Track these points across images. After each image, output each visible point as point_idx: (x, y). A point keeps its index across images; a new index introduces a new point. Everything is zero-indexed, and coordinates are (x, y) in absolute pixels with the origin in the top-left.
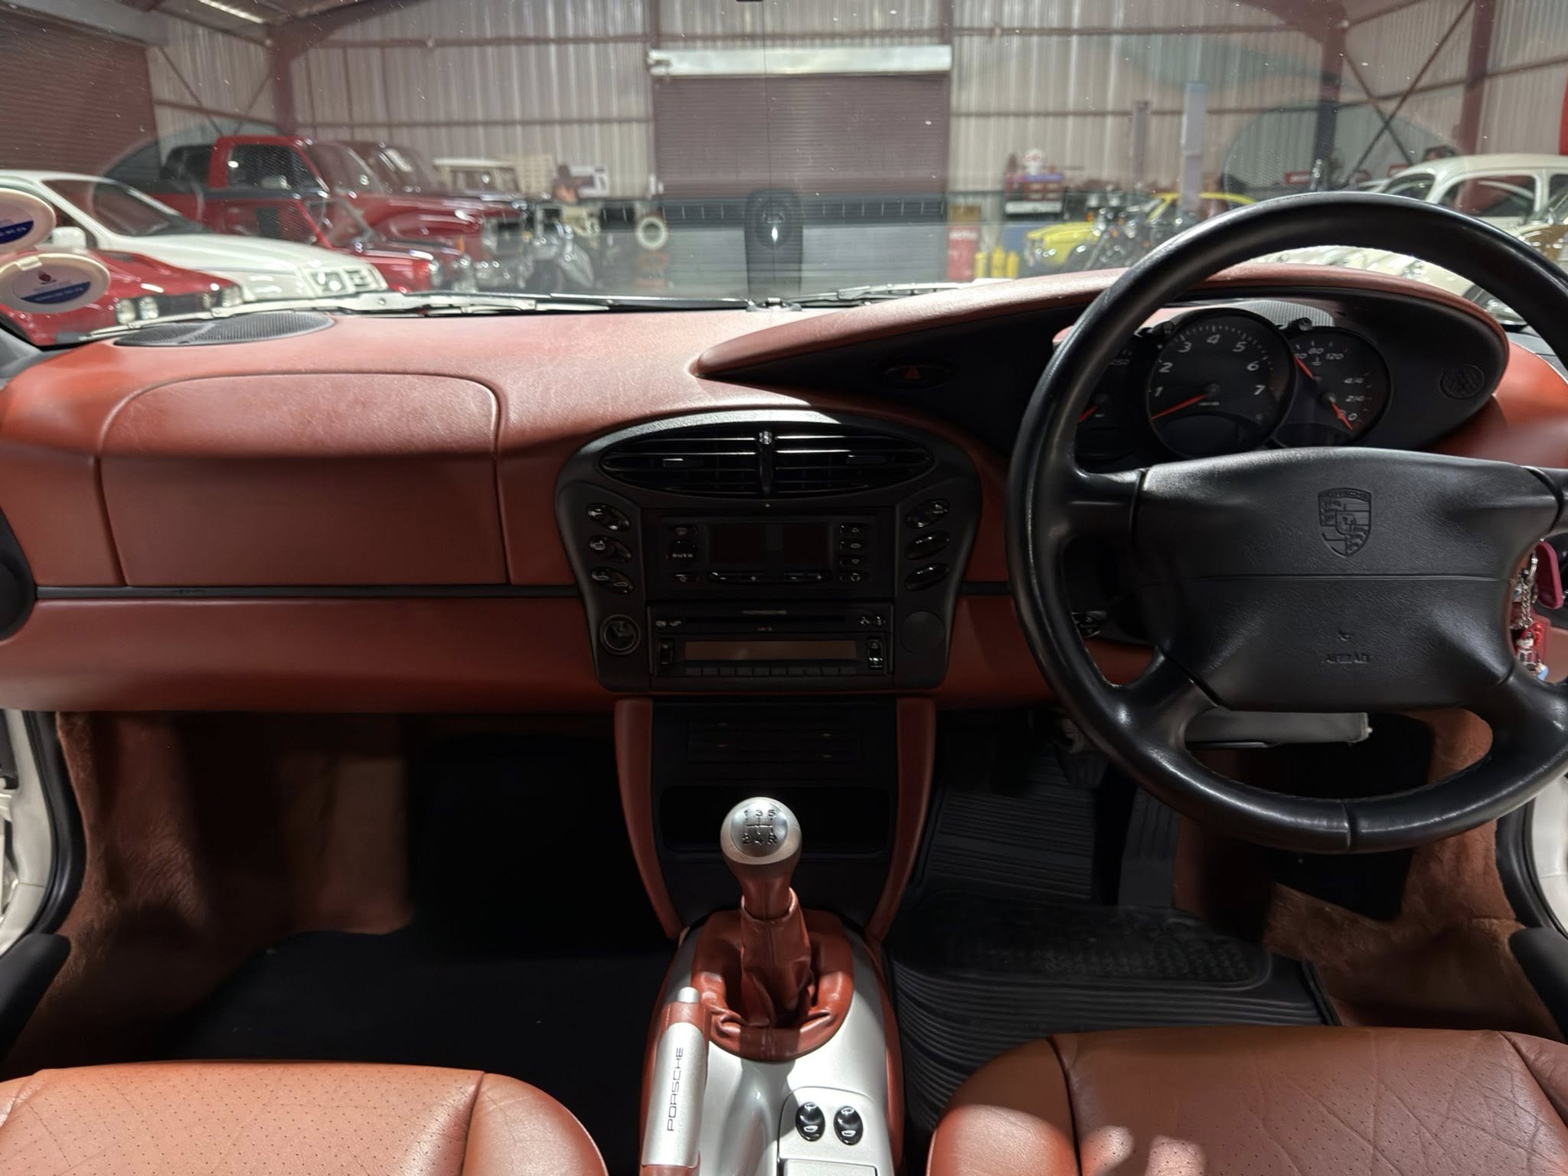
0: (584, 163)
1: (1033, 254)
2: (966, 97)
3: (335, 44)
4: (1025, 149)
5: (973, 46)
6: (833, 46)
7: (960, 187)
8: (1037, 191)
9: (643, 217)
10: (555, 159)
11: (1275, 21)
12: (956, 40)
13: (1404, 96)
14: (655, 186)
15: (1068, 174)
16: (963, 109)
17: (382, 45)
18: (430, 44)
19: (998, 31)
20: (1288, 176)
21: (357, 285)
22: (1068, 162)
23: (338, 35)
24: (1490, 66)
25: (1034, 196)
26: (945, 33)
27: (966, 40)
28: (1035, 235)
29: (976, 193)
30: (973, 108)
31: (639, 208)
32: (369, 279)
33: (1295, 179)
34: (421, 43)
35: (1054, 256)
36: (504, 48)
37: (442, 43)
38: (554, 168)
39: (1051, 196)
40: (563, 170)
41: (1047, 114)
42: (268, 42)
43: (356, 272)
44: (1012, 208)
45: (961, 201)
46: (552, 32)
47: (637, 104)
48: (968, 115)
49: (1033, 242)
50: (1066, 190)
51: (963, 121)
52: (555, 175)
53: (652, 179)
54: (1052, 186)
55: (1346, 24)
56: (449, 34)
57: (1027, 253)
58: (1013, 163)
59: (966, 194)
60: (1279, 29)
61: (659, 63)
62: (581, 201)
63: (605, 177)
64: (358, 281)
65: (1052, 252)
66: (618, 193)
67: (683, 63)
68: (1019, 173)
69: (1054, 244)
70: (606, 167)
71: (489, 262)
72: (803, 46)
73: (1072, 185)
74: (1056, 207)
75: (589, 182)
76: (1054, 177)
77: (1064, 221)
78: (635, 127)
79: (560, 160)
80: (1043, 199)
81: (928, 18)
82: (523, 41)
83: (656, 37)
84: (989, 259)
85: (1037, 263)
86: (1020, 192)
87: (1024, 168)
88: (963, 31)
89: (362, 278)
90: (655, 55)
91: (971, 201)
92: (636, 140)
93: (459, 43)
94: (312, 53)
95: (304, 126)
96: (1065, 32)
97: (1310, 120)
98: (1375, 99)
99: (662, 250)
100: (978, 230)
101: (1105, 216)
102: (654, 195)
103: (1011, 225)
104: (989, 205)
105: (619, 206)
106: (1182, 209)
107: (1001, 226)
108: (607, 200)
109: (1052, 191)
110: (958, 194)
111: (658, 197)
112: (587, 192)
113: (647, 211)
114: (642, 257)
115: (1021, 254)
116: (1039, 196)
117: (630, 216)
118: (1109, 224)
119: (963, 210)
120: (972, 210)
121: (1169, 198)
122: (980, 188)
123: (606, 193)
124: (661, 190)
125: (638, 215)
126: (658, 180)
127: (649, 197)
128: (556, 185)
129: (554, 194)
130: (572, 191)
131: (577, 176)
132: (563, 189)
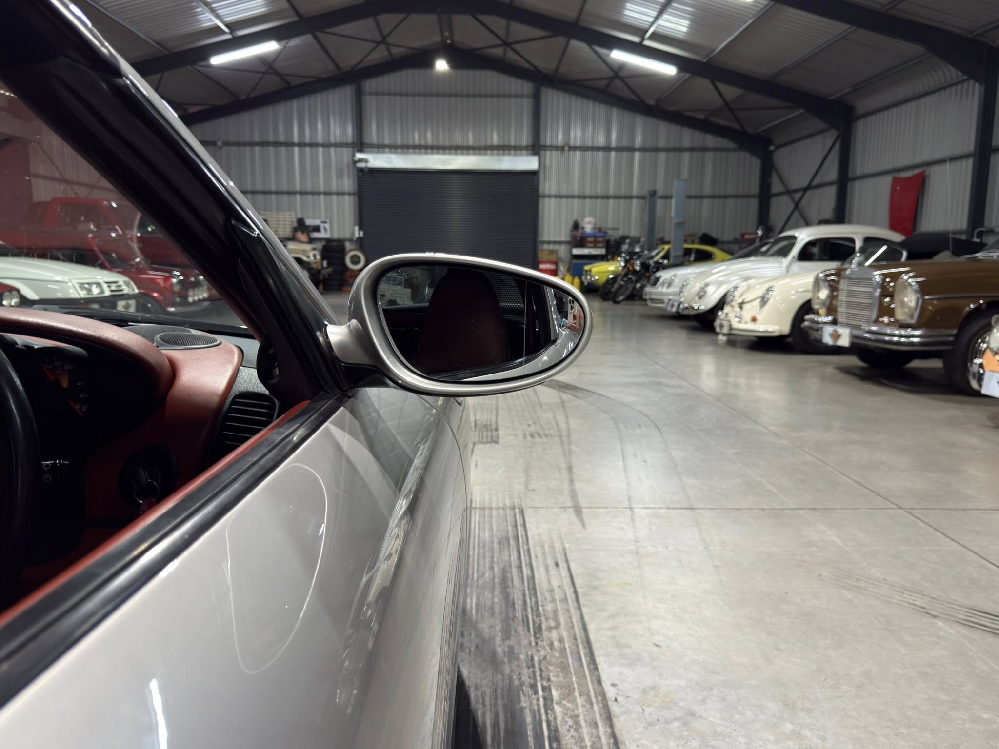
0: (314, 218)
1: (586, 278)
2: (548, 185)
4: (584, 217)
5: (551, 157)
6: (468, 154)
7: (546, 239)
8: (591, 242)
9: (351, 250)
10: (296, 215)
11: (732, 145)
12: (542, 152)
13: (805, 190)
14: (357, 233)
15: (610, 232)
16: (547, 192)
18: (219, 144)
19: (567, 148)
20: (743, 235)
21: (112, 291)
22: (610, 226)
24: (850, 175)
25: (589, 245)
26: (536, 148)
27: (548, 153)
28: (587, 268)
29: (555, 243)
30: (553, 192)
31: (348, 245)
32: (124, 287)
33: (747, 237)
34: (214, 143)
35: (598, 279)
36: (265, 148)
37: (227, 144)
38: (295, 220)
39: (599, 245)
40: (301, 221)
41: (596, 197)
43: (115, 282)
44: (576, 251)
45: (546, 246)
46: (296, 140)
47: (348, 184)
48: (550, 197)
49: (587, 271)
50: (608, 242)
51: (547, 200)
52: (295, 224)
53: (357, 228)
54: (600, 239)
55: (772, 148)
56: (232, 139)
57: (583, 277)
58: (576, 226)
59: (549, 242)
60: (734, 150)
61: (361, 160)
62: (311, 241)
63: (327, 226)
64: (113, 287)
65: (597, 278)
66: (336, 236)
67: (377, 160)
68: (580, 231)
69: (598, 273)
70: (328, 220)
72: (450, 154)
73: (612, 239)
74: (602, 251)
75: (317, 229)
76: (601, 234)
77: (608, 260)
78: (346, 197)
79: (299, 216)
80: (595, 247)
81: (525, 139)
82: (277, 144)
83: (361, 146)
85: (589, 284)
86: (581, 242)
87: (583, 228)
88: (545, 148)
89: (120, 286)
90: (359, 156)
91: (551, 247)
92: (348, 204)
93: (238, 144)
96: (607, 149)
97: (754, 204)
98: (789, 192)
100: (556, 264)
101: (625, 258)
102: (357, 238)
103: (575, 261)
104: (563, 250)
105: (335, 244)
106: (672, 254)
107: (570, 263)
108: (328, 240)
109: (600, 242)
110: (544, 242)
111: (360, 239)
112: (315, 235)
113: (353, 247)
114: (348, 274)
115: (580, 278)
116: (592, 245)
117: (342, 251)
118: (626, 262)
119: (546, 252)
120: (552, 252)
121: (666, 247)
122: (557, 239)
123: (328, 236)
124: (361, 236)
125: (348, 249)
126: (360, 229)
127: (355, 239)
128: (295, 230)
129: (294, 235)
130: (305, 234)
131: (309, 226)
132: (299, 232)
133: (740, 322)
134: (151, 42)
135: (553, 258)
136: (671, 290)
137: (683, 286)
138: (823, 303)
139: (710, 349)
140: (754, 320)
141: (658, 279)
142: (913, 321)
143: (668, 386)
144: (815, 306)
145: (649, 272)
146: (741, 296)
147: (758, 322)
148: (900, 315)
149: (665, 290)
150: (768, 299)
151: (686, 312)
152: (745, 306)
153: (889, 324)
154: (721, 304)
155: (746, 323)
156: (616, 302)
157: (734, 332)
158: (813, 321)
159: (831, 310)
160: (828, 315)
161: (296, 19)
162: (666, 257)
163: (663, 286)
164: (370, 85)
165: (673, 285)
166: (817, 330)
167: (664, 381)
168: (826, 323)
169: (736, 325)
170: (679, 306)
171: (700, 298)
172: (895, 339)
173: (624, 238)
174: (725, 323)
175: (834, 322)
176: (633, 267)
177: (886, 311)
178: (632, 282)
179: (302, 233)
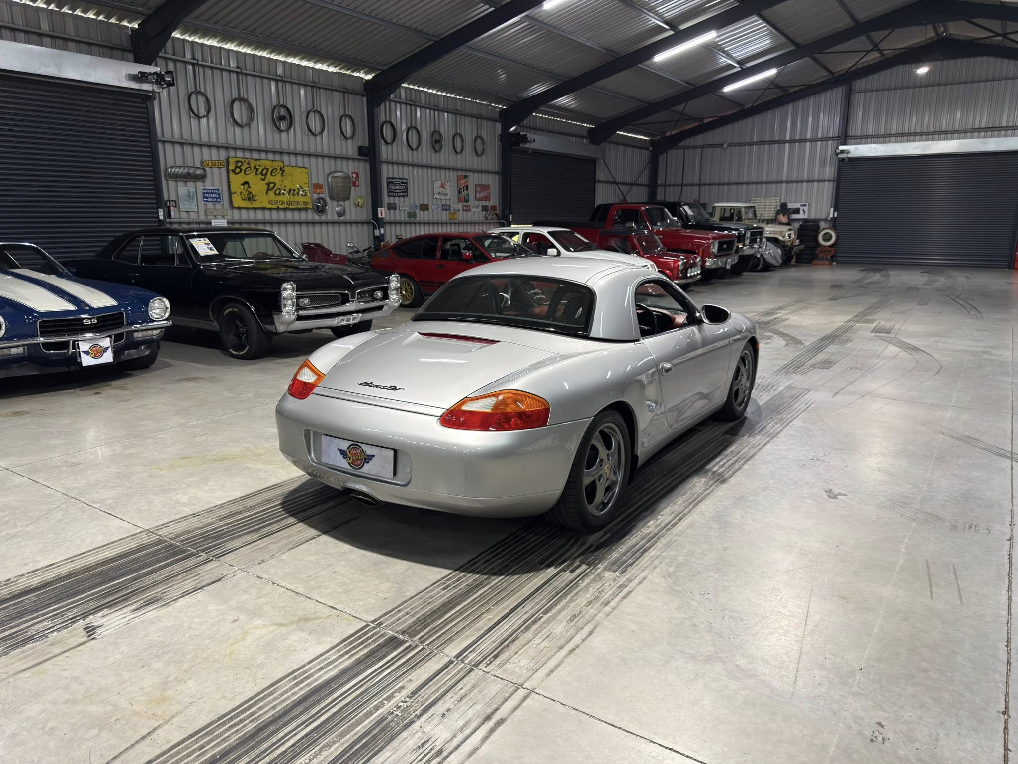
0: (796, 202)
3: (681, 147)
9: (824, 229)
10: (781, 200)
14: (832, 214)
17: (702, 147)
23: (683, 143)
31: (822, 225)
34: (721, 145)
36: (762, 146)
37: (730, 145)
38: (779, 204)
40: (784, 206)
42: (651, 149)
46: (788, 138)
47: (829, 171)
52: (779, 208)
53: (832, 210)
56: (736, 141)
61: (842, 152)
62: (790, 222)
63: (806, 209)
66: (813, 217)
67: (858, 150)
70: (807, 204)
71: (713, 259)
75: (797, 211)
78: (826, 184)
79: (783, 201)
82: (772, 142)
83: (845, 137)
90: (841, 148)
92: (827, 189)
93: (739, 145)
94: (670, 152)
95: (661, 185)
99: (830, 246)
102: (831, 218)
105: (810, 224)
108: (805, 221)
111: (834, 219)
112: (795, 216)
113: (827, 226)
114: (818, 249)
117: (816, 230)
123: (806, 217)
124: (835, 216)
125: (821, 228)
126: (834, 211)
127: (829, 219)
128: (778, 213)
129: (776, 218)
130: (786, 217)
131: (790, 209)
132: (781, 215)
134: (682, 83)
161: (793, 48)
164: (860, 84)
179: (784, 215)
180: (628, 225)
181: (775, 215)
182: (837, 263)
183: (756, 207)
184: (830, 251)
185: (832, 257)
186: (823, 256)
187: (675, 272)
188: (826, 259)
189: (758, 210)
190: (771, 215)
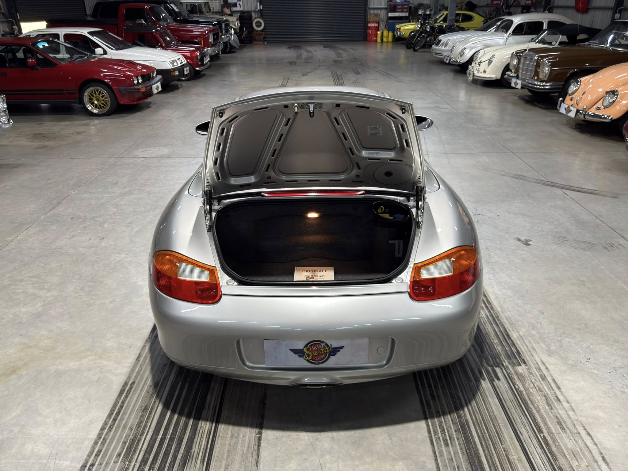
1: (397, 33)
7: (372, 7)
8: (400, 9)
9: (256, 18)
14: (259, 7)
15: (411, 1)
20: (492, 1)
21: (180, 63)
25: (398, 10)
28: (398, 26)
29: (378, 9)
31: (253, 14)
33: (495, 2)
39: (405, 10)
43: (180, 58)
44: (390, 15)
45: (372, 12)
49: (398, 29)
50: (410, 8)
53: (258, 4)
54: (405, 7)
57: (395, 32)
59: (374, 9)
62: (233, 13)
63: (241, 3)
65: (403, 33)
66: (246, 9)
68: (393, 2)
69: (405, 30)
71: (211, 47)
73: (413, 6)
74: (406, 14)
75: (235, 5)
76: (407, 3)
77: (410, 21)
80: (402, 12)
84: (382, 33)
85: (398, 37)
86: (393, 8)
91: (376, 12)
99: (262, 31)
100: (378, 23)
101: (421, 22)
102: (259, 10)
103: (390, 21)
104: (382, 13)
105: (246, 14)
106: (449, 18)
107: (387, 22)
108: (242, 12)
109: (405, 8)
110: (371, 9)
111: (260, 10)
112: (234, 9)
113: (256, 16)
114: (255, 33)
115: (393, 32)
116: (400, 10)
117: (250, 19)
118: (422, 25)
119: (373, 15)
120: (376, 15)
121: (445, 13)
122: (379, 7)
123: (241, 9)
124: (261, 8)
125: (253, 18)
126: (260, 5)
127: (257, 11)
128: (223, 6)
129: (222, 10)
130: (229, 9)
131: (230, 3)
132: (226, 8)
133: (478, 73)
135: (376, 19)
136: (447, 48)
137: (453, 47)
138: (515, 66)
139: (464, 85)
140: (485, 72)
141: (440, 41)
142: (546, 79)
143: (442, 108)
144: (511, 68)
145: (435, 32)
146: (480, 59)
147: (487, 73)
148: (541, 76)
149: (443, 48)
150: (492, 61)
151: (454, 63)
152: (482, 64)
153: (537, 80)
154: (471, 60)
155: (481, 73)
156: (415, 51)
157: (475, 77)
158: (508, 75)
159: (517, 71)
160: (515, 73)
162: (445, 20)
163: (443, 45)
165: (448, 46)
166: (510, 80)
167: (440, 106)
168: (514, 77)
169: (476, 74)
170: (450, 60)
171: (461, 56)
172: (538, 87)
173: (420, 6)
174: (471, 73)
175: (517, 77)
176: (426, 29)
177: (537, 74)
178: (425, 38)
179: (227, 9)
180: (138, 21)
181: (220, 8)
182: (267, 42)
183: (210, 2)
184: (262, 35)
185: (264, 38)
186: (258, 38)
187: (195, 60)
188: (261, 40)
189: (211, 4)
190: (218, 8)
